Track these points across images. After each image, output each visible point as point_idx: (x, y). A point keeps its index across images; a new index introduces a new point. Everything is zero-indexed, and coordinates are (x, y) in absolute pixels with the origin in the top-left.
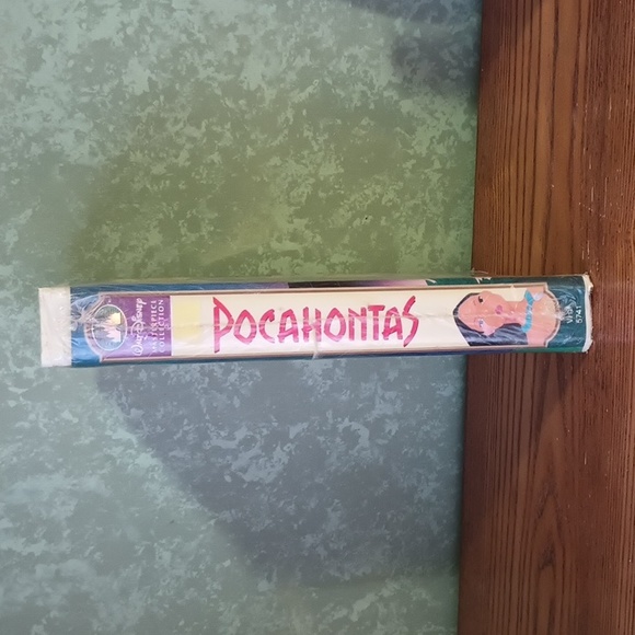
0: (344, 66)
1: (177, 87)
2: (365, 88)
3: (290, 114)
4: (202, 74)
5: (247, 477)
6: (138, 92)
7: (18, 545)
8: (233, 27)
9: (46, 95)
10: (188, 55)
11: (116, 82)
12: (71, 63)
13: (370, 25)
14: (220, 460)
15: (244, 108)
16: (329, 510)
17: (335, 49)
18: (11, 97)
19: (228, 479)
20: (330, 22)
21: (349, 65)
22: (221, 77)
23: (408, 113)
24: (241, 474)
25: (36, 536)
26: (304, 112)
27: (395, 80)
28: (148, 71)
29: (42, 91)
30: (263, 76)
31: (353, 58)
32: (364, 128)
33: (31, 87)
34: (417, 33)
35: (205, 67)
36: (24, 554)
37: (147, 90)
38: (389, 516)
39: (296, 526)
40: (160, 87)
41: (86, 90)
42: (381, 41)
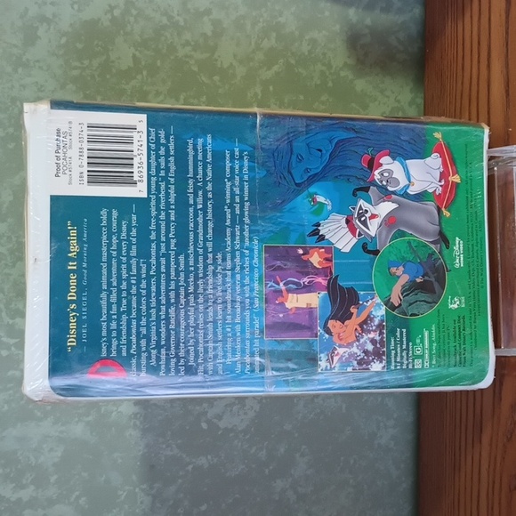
0: (305, 48)
1: (159, 63)
2: (324, 68)
3: (258, 89)
4: (181, 52)
5: (222, 424)
6: (124, 67)
7: (7, 491)
8: (208, 12)
9: (40, 68)
10: (169, 36)
11: (104, 57)
12: (64, 40)
13: (327, 13)
14: (198, 408)
15: (218, 83)
16: (298, 455)
17: (297, 33)
18: (9, 69)
19: (204, 426)
20: (293, 9)
21: (310, 47)
22: (199, 55)
23: (362, 91)
24: (215, 421)
25: (24, 482)
26: (271, 88)
27: (350, 61)
28: (133, 50)
29: (37, 64)
30: (235, 56)
31: (313, 42)
32: (323, 103)
33: (28, 60)
34: (368, 21)
35: (184, 46)
36: (13, 499)
37: (131, 65)
38: (352, 461)
39: (267, 471)
40: (143, 63)
41: (77, 64)
42: (338, 27)
